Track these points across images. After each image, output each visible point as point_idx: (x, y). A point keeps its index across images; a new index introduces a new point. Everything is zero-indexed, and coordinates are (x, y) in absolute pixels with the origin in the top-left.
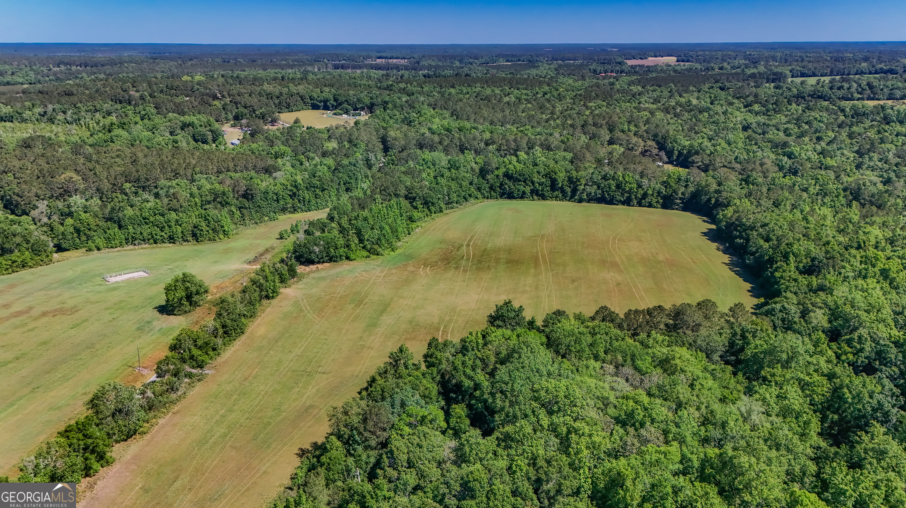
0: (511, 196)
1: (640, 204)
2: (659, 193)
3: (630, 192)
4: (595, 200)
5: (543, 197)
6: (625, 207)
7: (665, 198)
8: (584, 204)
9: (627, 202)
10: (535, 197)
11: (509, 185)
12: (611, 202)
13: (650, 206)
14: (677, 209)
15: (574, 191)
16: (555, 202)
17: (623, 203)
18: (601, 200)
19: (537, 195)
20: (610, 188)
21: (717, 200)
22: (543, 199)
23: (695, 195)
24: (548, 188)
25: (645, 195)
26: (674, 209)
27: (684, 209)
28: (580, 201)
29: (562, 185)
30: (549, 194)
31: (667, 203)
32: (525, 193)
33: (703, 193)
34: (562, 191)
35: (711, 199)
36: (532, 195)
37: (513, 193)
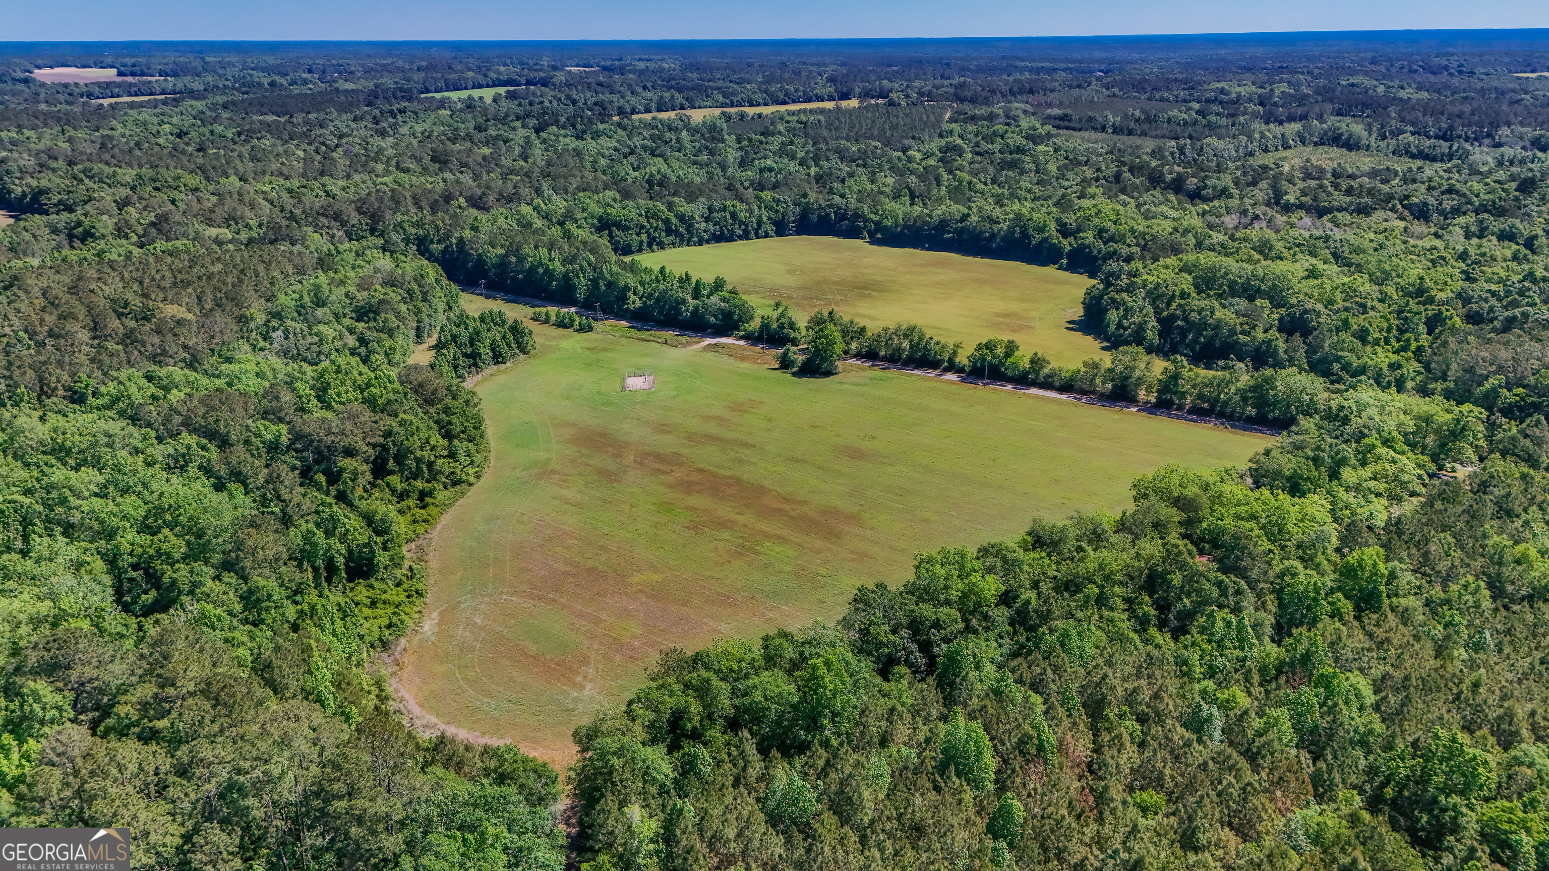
1: (758, 237)
2: (769, 218)
3: (745, 223)
4: (713, 239)
5: (661, 245)
6: (745, 242)
7: (775, 224)
8: (705, 247)
9: (746, 236)
10: (655, 247)
12: (730, 239)
13: (767, 236)
14: (792, 234)
15: (689, 231)
16: (674, 250)
17: (740, 238)
18: (719, 238)
19: (656, 244)
20: (725, 221)
21: (837, 214)
22: (662, 248)
23: (804, 216)
24: (663, 233)
25: (759, 223)
26: (788, 235)
27: (799, 233)
29: (676, 226)
30: (666, 240)
31: (781, 229)
32: (641, 242)
33: (813, 211)
34: (677, 233)
35: (828, 215)
36: (650, 245)
37: (629, 246)
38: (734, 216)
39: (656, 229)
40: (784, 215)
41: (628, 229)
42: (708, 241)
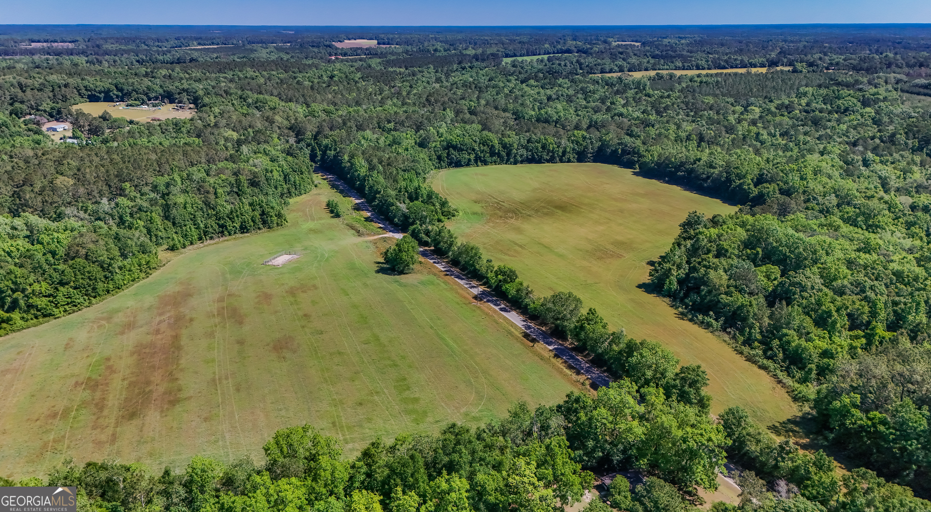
0: (458, 164)
1: (561, 161)
2: (574, 149)
3: (553, 152)
4: (526, 161)
5: (485, 163)
6: (551, 164)
7: (578, 153)
8: (519, 165)
9: (552, 160)
10: (479, 163)
11: (455, 154)
12: (539, 161)
13: (569, 161)
14: (589, 162)
15: (509, 154)
16: (494, 166)
17: (548, 161)
18: (531, 160)
19: (481, 161)
20: (537, 149)
21: (623, 150)
22: (485, 164)
23: (601, 149)
24: (488, 155)
25: (564, 153)
26: (586, 162)
27: (594, 161)
28: (515, 163)
29: (499, 150)
30: (489, 160)
31: (581, 157)
32: (469, 160)
33: (608, 146)
34: (499, 155)
35: (616, 150)
36: (476, 161)
37: (460, 161)
38: (544, 147)
39: (482, 152)
40: (586, 147)
41: (462, 150)
42: (522, 162)
